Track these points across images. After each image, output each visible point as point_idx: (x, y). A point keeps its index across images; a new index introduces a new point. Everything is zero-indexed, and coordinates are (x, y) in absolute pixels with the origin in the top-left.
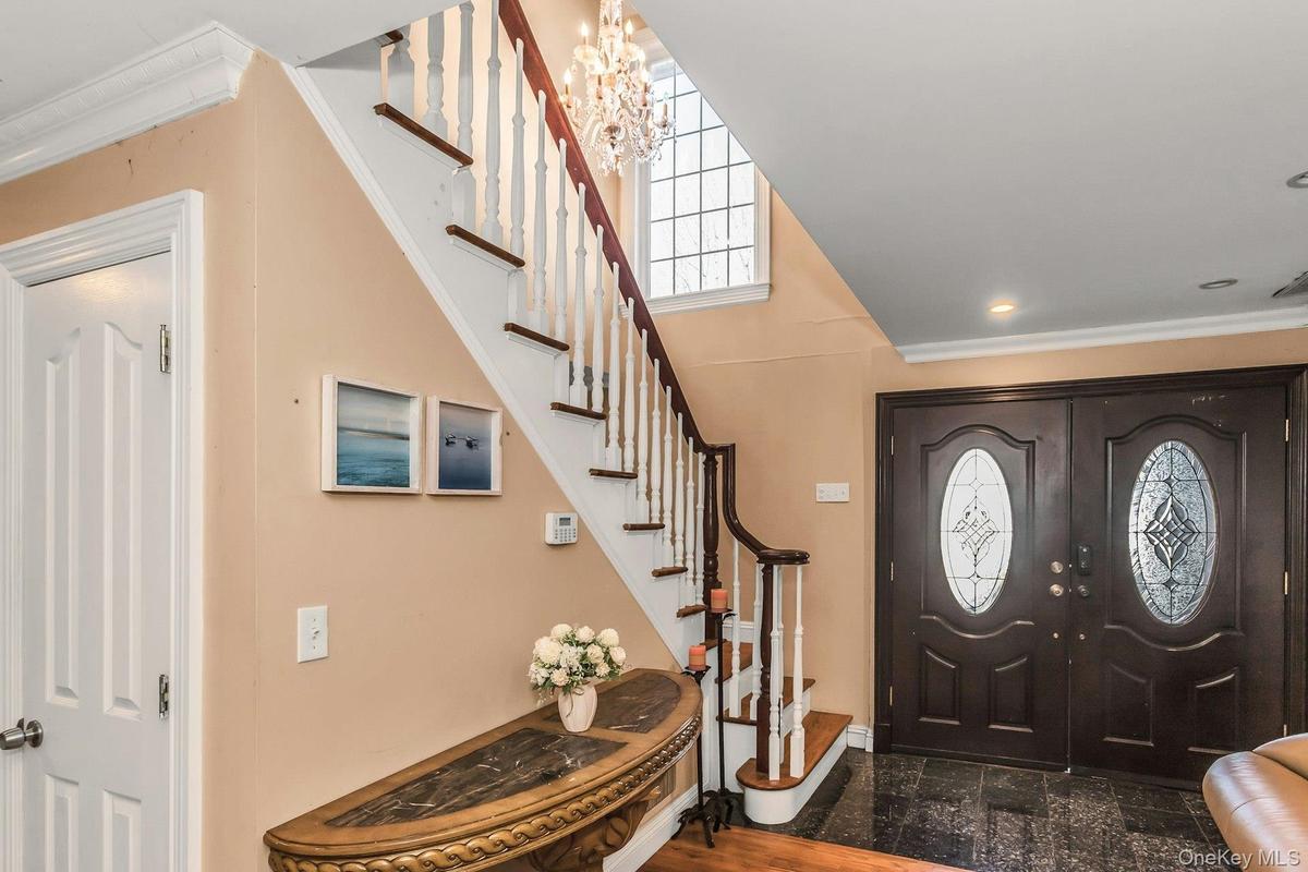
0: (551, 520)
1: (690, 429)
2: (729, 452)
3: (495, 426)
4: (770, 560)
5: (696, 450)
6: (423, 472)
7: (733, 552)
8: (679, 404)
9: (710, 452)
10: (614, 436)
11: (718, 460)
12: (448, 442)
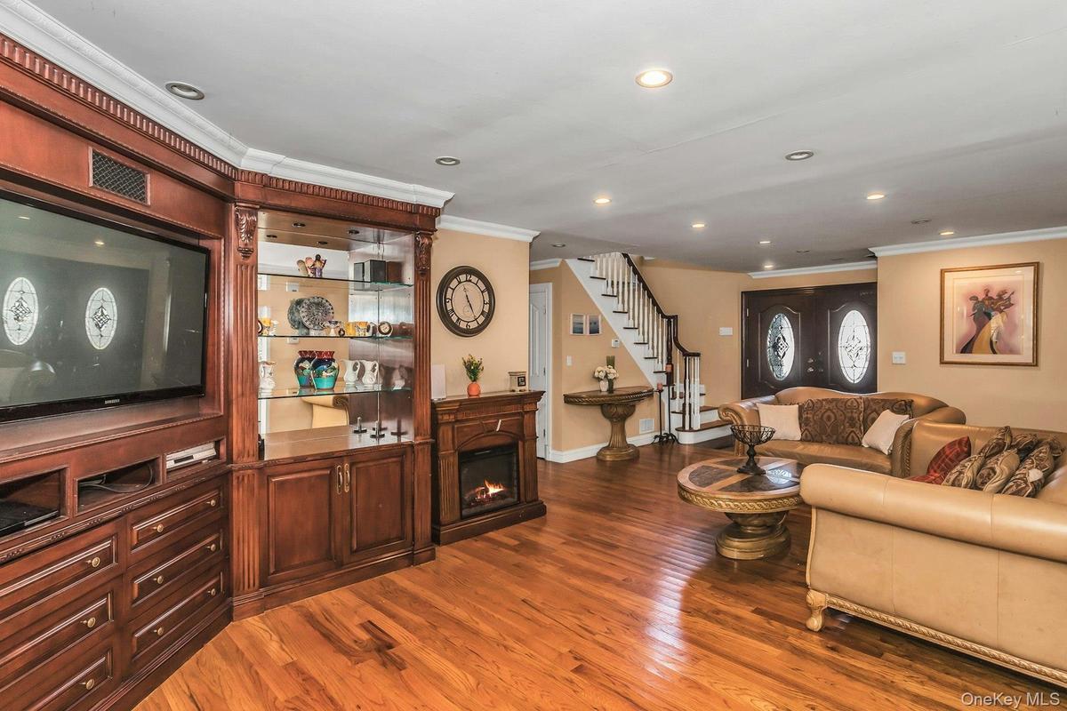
0: (613, 341)
1: (659, 311)
2: (675, 317)
3: (600, 317)
4: (686, 354)
5: (662, 317)
6: (586, 329)
7: (677, 353)
8: (655, 303)
9: (669, 318)
10: (631, 317)
11: (672, 321)
12: (590, 324)
